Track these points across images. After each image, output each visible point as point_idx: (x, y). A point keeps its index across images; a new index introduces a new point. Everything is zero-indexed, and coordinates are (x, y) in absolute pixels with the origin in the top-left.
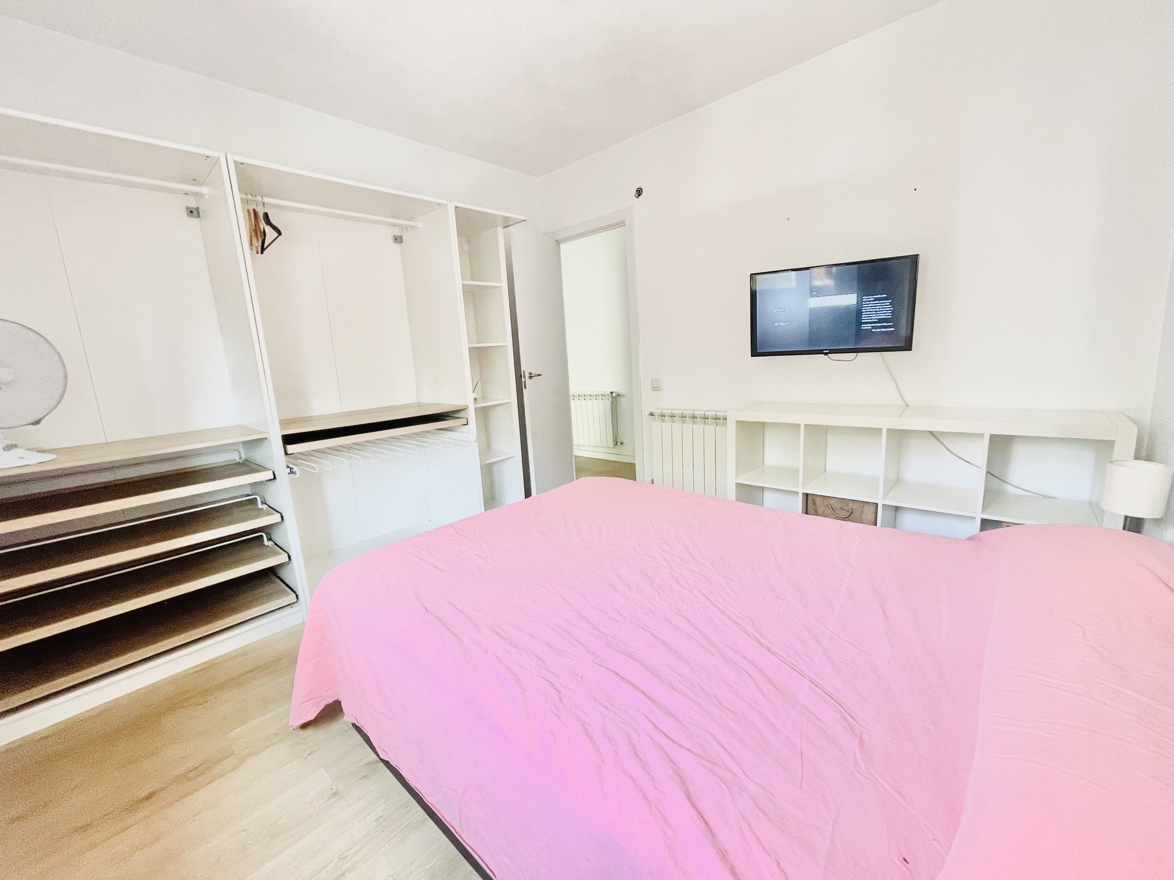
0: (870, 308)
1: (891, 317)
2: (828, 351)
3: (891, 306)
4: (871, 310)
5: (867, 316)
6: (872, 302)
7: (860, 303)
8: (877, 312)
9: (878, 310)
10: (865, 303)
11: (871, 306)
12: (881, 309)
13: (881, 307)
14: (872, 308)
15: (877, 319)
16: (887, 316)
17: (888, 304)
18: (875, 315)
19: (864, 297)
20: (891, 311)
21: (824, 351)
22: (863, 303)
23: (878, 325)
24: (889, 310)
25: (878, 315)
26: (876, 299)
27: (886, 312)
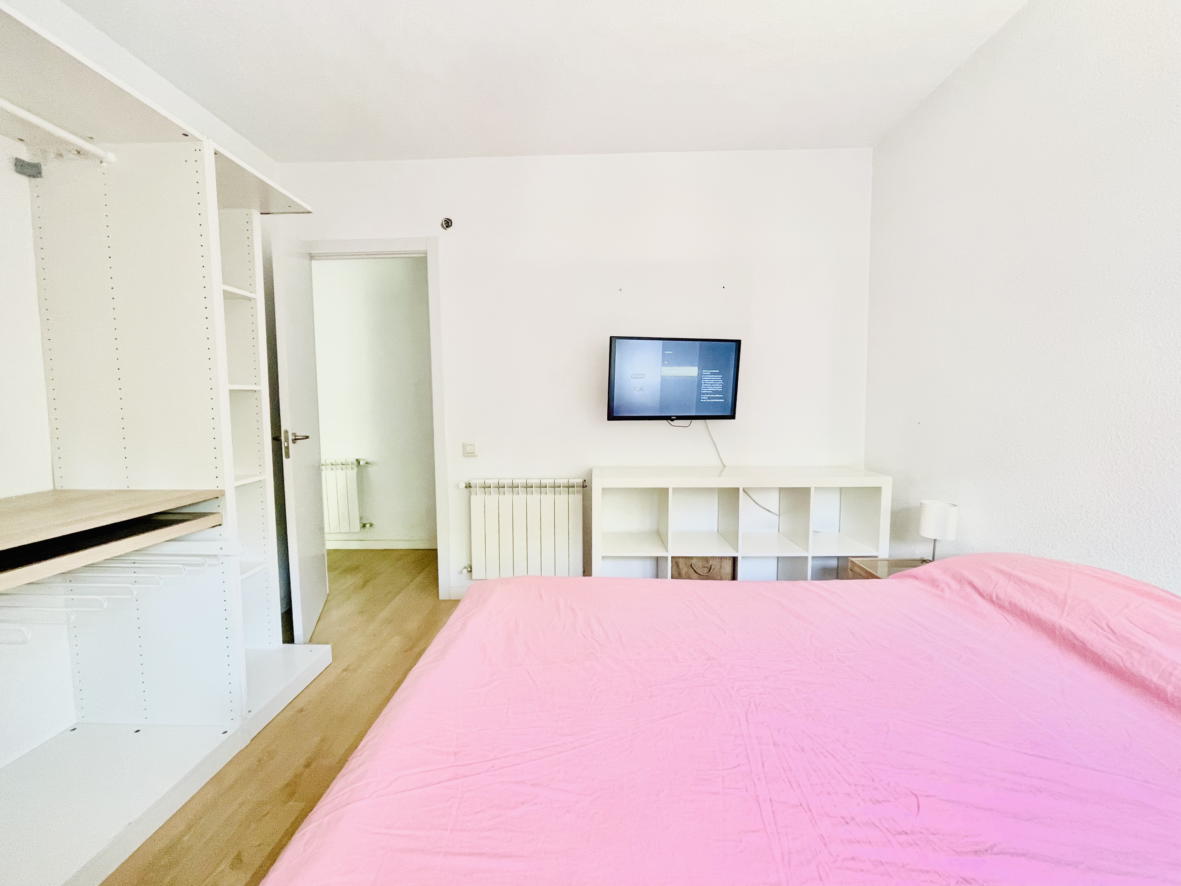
0: (707, 380)
1: (721, 390)
2: (675, 418)
3: (722, 381)
4: (708, 383)
5: (705, 387)
6: (709, 376)
7: (700, 374)
8: (712, 385)
9: (713, 383)
10: (704, 376)
11: (708, 380)
12: (715, 383)
13: (715, 381)
14: (709, 381)
15: (711, 391)
16: (719, 388)
17: (720, 378)
18: (711, 387)
19: (703, 371)
20: (721, 385)
21: (672, 418)
22: (703, 376)
23: (712, 396)
24: (720, 384)
25: (713, 387)
26: (712, 374)
27: (718, 385)
